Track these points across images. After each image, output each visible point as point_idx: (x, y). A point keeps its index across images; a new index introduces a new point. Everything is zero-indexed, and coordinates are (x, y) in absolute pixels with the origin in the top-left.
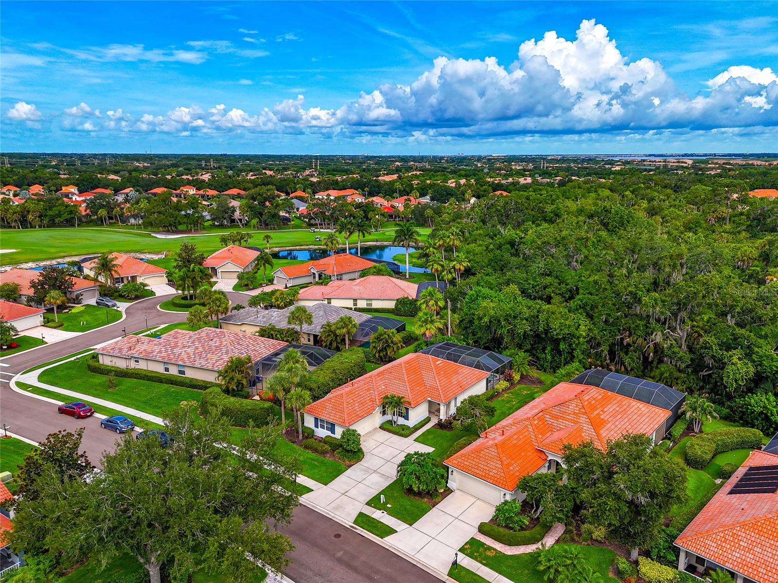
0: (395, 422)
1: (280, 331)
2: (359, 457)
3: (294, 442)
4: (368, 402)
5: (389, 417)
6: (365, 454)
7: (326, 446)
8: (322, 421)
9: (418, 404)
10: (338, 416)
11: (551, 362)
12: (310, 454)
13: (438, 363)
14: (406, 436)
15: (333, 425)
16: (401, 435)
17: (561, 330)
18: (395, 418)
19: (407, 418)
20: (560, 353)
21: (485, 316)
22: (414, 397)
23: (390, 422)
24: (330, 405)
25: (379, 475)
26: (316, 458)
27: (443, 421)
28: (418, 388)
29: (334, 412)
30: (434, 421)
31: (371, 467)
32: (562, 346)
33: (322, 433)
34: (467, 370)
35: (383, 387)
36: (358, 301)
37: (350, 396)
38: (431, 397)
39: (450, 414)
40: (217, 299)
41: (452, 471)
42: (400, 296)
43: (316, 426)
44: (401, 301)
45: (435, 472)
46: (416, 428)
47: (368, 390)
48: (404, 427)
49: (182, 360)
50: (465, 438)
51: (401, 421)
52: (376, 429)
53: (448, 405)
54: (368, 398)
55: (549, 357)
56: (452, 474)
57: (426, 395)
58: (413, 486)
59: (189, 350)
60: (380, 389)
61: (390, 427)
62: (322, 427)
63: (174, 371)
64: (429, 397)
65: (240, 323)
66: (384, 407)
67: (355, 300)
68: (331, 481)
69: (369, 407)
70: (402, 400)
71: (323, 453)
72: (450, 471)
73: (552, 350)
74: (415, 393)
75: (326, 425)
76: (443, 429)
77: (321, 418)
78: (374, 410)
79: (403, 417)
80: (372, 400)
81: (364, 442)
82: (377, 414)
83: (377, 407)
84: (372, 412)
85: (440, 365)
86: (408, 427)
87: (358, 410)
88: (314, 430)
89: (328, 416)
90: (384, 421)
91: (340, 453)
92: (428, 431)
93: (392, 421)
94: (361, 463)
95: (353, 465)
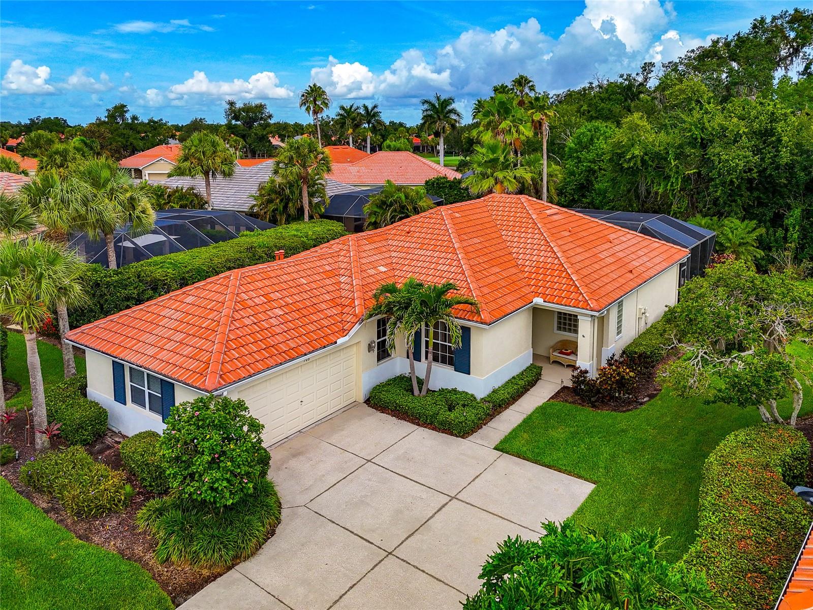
0: (420, 382)
4: (324, 306)
5: (398, 365)
6: (285, 514)
8: (136, 374)
10: (187, 351)
13: (548, 212)
14: (464, 431)
15: (167, 388)
16: (447, 428)
18: (421, 368)
22: (486, 290)
23: (404, 383)
24: (177, 315)
28: (497, 269)
29: (179, 337)
34: (629, 236)
35: (383, 269)
37: (260, 284)
38: (544, 296)
40: (57, 153)
43: (120, 396)
47: (333, 274)
48: (452, 399)
51: (443, 377)
52: (354, 404)
53: (601, 323)
54: (327, 297)
60: (372, 272)
61: (404, 400)
62: (138, 398)
64: (538, 295)
66: (382, 324)
69: (325, 323)
71: (87, 515)
74: (488, 281)
75: (147, 391)
76: (594, 406)
77: (131, 358)
78: (344, 332)
79: (451, 363)
80: (339, 301)
81: (294, 456)
82: (355, 349)
83: (357, 327)
84: (333, 338)
85: (556, 217)
86: (468, 400)
87: (278, 330)
88: (105, 412)
89: (151, 351)
90: (383, 379)
91: (160, 512)
92: (542, 410)
93: (408, 380)
94: (252, 566)
95: (207, 581)
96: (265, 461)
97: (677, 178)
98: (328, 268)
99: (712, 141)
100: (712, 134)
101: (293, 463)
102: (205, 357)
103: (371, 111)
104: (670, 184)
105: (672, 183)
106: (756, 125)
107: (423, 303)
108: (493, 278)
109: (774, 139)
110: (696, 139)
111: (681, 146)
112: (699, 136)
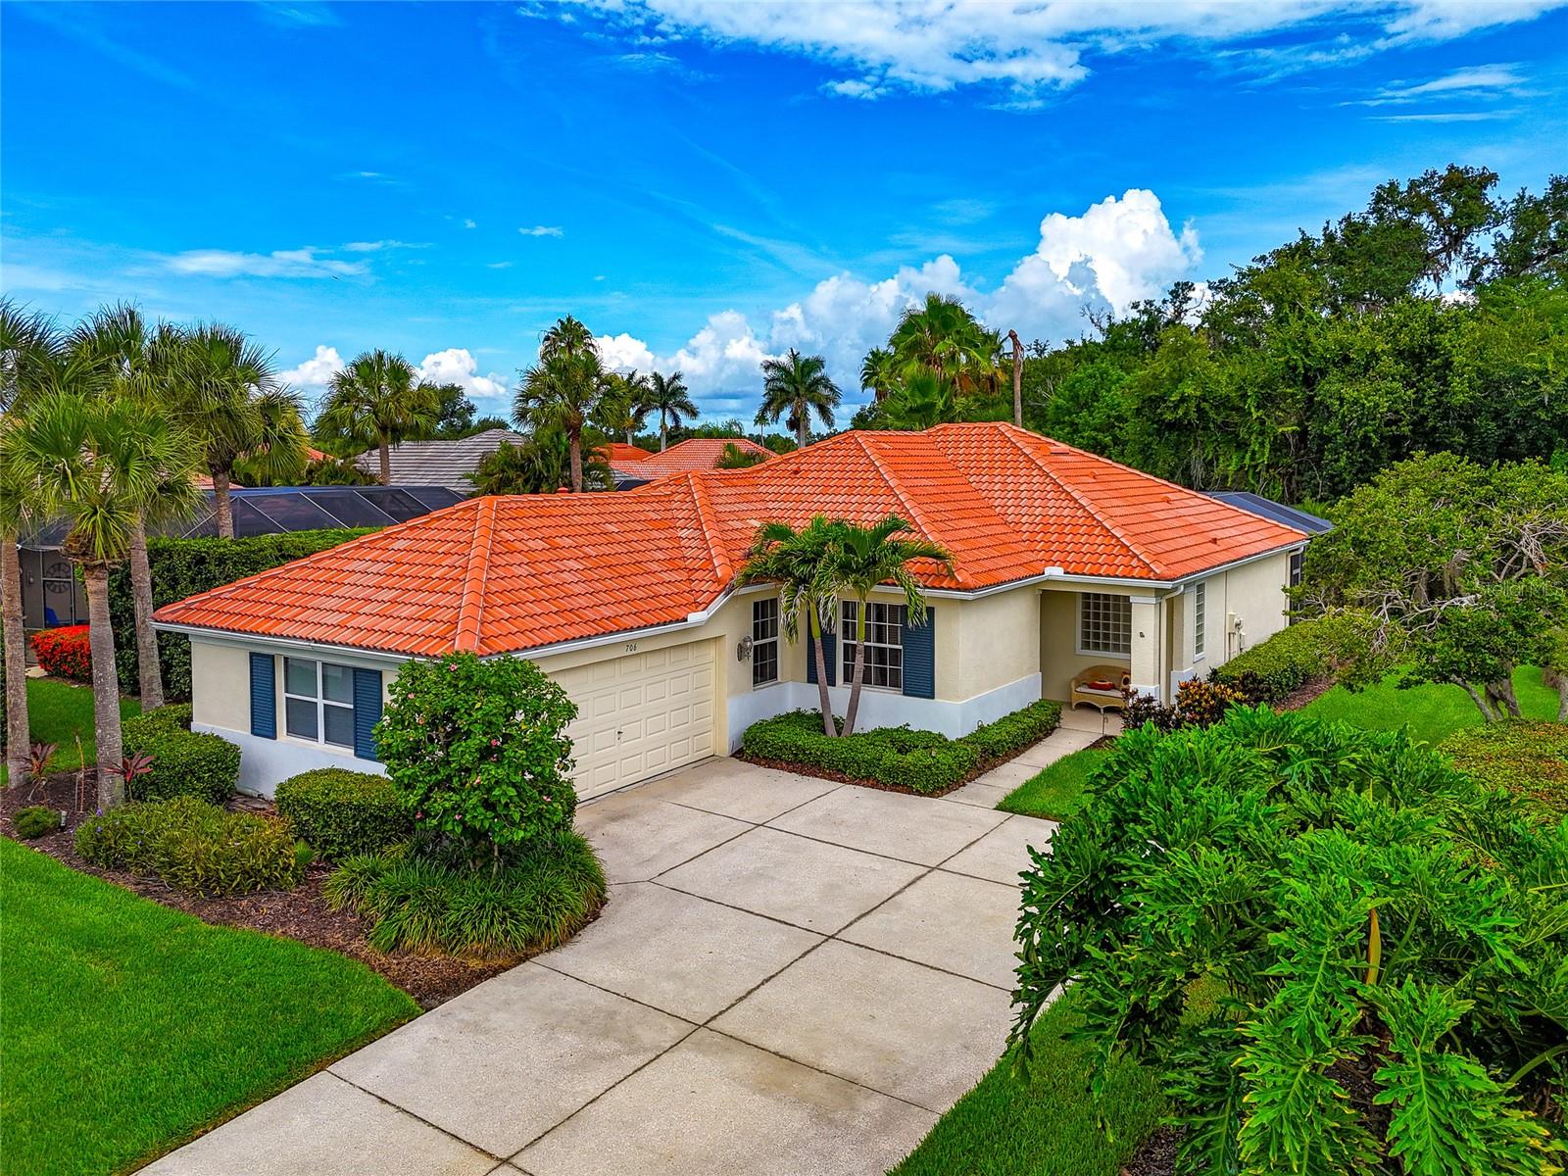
0: (836, 721)
5: (793, 694)
6: (612, 892)
8: (299, 671)
10: (408, 611)
13: (1051, 449)
14: (933, 786)
15: (366, 681)
16: (901, 782)
18: (840, 695)
23: (806, 721)
24: (378, 567)
25: (740, 1062)
27: (1160, 701)
28: (971, 523)
29: (387, 595)
31: (664, 992)
35: (756, 523)
38: (1064, 565)
43: (263, 725)
47: (664, 525)
48: (901, 740)
51: (883, 709)
52: (701, 763)
54: (659, 555)
57: (1032, 555)
60: (738, 525)
61: (813, 741)
62: (302, 723)
64: (1051, 563)
66: (761, 611)
69: (661, 590)
71: (225, 888)
74: (959, 535)
75: (321, 702)
77: (292, 636)
78: (698, 606)
79: (895, 684)
81: (617, 818)
83: (721, 600)
84: (679, 613)
85: (1067, 458)
86: (933, 741)
87: (577, 589)
88: (235, 749)
89: (334, 618)
90: (767, 717)
91: (375, 874)
92: (1073, 761)
93: (820, 716)
94: (563, 958)
95: (481, 976)
97: (1262, 444)
99: (1323, 372)
100: (1325, 358)
101: (614, 828)
102: (445, 615)
103: (669, 385)
104: (1248, 456)
105: (1254, 453)
106: (1404, 339)
107: (848, 550)
108: (967, 533)
109: (1437, 361)
110: (1295, 368)
111: (1267, 384)
112: (1300, 363)
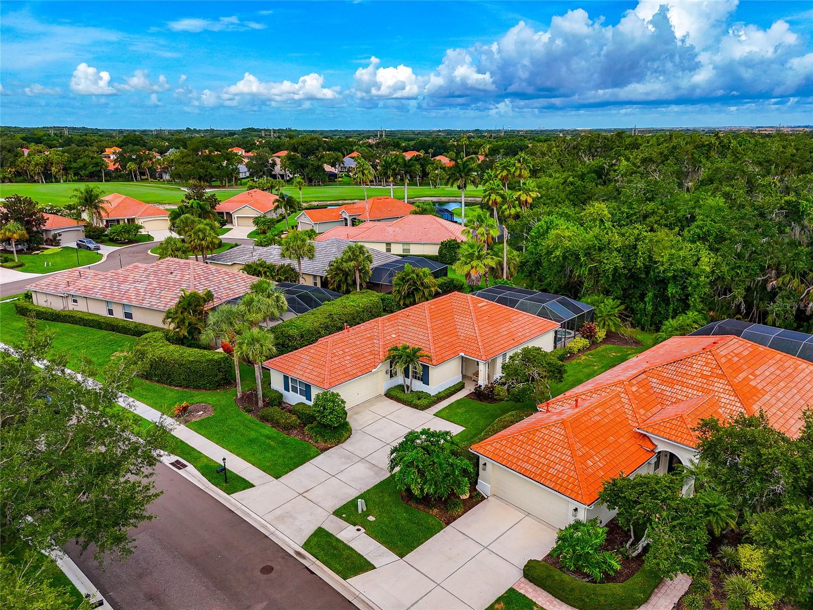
0: (408, 387)
1: (271, 268)
2: (341, 435)
3: (249, 411)
4: (367, 355)
5: (400, 379)
6: (353, 432)
7: (294, 417)
8: (293, 380)
9: (442, 361)
10: (315, 373)
11: (653, 315)
12: (268, 429)
13: (480, 305)
14: (423, 408)
15: (308, 387)
16: (416, 407)
17: (671, 264)
18: (408, 381)
19: (425, 380)
20: (667, 301)
21: (557, 248)
22: (437, 350)
23: (401, 388)
24: (308, 358)
25: (367, 465)
26: (275, 435)
27: (482, 388)
28: (446, 338)
29: (311, 367)
30: (469, 389)
31: (358, 453)
32: (671, 290)
33: (294, 398)
34: (525, 317)
35: (394, 336)
36: (392, 245)
37: (340, 345)
38: (465, 352)
39: (495, 379)
40: (200, 230)
41: (485, 464)
42: (446, 238)
43: (287, 389)
44: (446, 245)
45: (452, 465)
46: (439, 398)
47: (370, 339)
48: (420, 395)
49: (129, 298)
50: (514, 412)
51: (418, 386)
52: (377, 397)
53: (491, 364)
54: (368, 350)
55: (649, 308)
56: (484, 469)
57: (459, 348)
58: (412, 487)
59: (139, 286)
60: (388, 338)
61: (401, 395)
62: (295, 390)
63: (119, 314)
64: (462, 351)
65: (230, 263)
66: (391, 363)
67: (388, 244)
68: (287, 473)
69: (367, 362)
70: (418, 354)
71: (287, 428)
72: (481, 462)
73: (655, 296)
74: (440, 344)
75: (299, 387)
76: (481, 400)
77: (292, 375)
78: (375, 367)
79: (422, 380)
80: (373, 352)
81: (355, 414)
82: (380, 373)
83: (380, 365)
84: (370, 369)
85: (484, 308)
86: (428, 395)
87: (348, 366)
88: (282, 394)
89: (301, 373)
90: (393, 386)
91: (312, 428)
92: (458, 401)
93: (403, 386)
94: (343, 445)
95: (330, 448)
96: (346, 413)
97: (586, 268)
98: (369, 335)
101: (355, 416)
102: (323, 376)
107: (408, 356)
108: (442, 343)
